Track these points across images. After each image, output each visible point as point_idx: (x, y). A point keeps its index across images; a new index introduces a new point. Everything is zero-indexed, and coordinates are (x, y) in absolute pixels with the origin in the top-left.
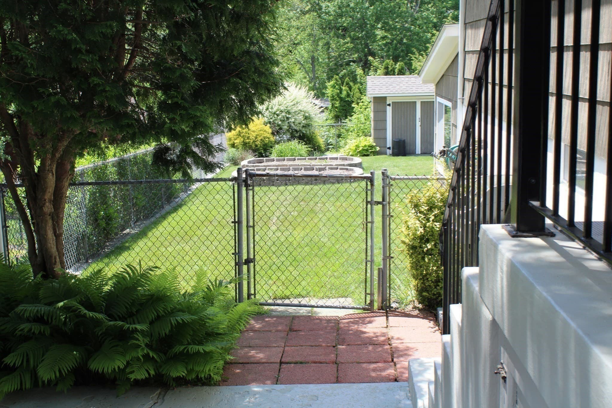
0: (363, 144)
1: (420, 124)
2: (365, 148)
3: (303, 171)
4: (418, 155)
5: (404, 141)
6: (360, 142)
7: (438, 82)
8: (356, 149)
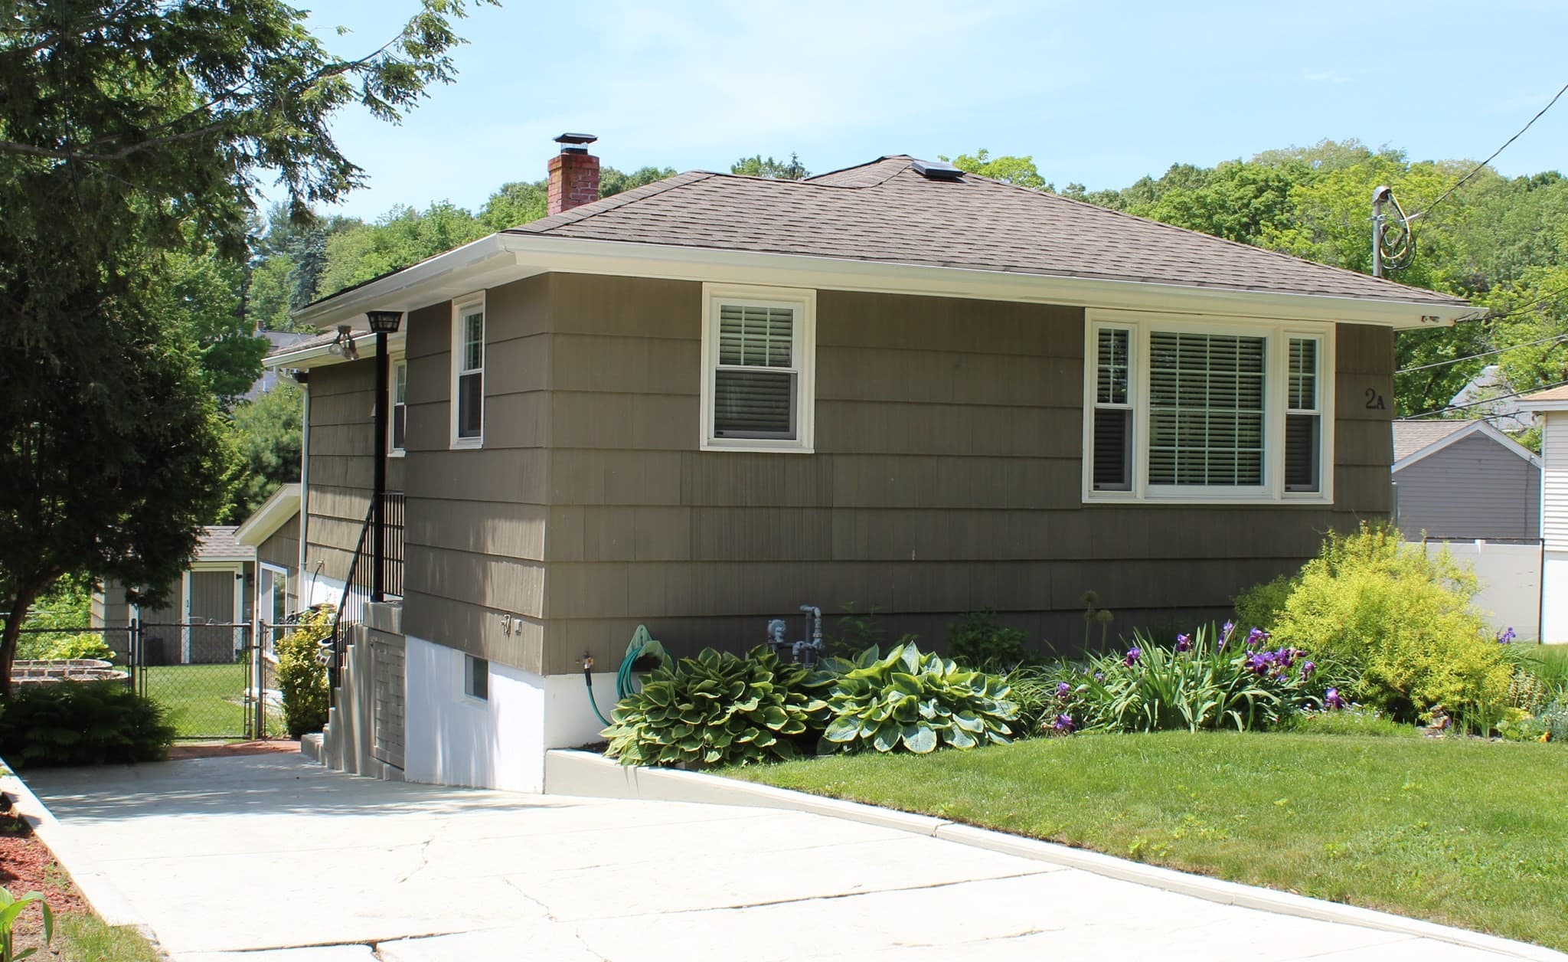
0: (85, 646)
1: (188, 611)
2: (90, 654)
3: (26, 676)
4: (185, 664)
5: (161, 640)
6: (79, 642)
7: (263, 544)
8: (72, 654)
